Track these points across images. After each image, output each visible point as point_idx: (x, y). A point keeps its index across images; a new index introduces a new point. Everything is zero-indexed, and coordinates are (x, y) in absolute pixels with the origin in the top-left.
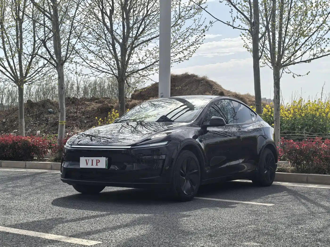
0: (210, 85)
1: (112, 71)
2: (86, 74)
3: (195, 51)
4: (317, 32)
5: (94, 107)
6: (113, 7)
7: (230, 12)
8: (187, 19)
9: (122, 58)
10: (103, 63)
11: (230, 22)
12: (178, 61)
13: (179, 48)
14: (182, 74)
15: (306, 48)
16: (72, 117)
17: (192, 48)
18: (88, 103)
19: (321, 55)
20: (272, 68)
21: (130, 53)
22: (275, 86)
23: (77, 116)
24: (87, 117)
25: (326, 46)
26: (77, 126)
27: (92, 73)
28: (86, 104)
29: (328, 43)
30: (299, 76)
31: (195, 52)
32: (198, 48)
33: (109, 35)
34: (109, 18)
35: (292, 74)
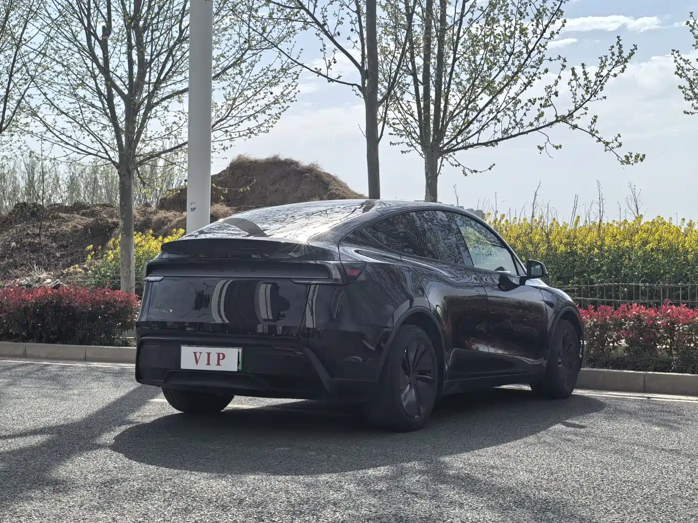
0: (323, 182)
1: (106, 152)
2: (53, 158)
3: (279, 115)
4: (507, 88)
5: (78, 223)
6: (109, 21)
7: (321, 50)
8: (266, 49)
9: (127, 127)
10: (88, 135)
11: (320, 69)
12: (246, 135)
13: (246, 109)
14: (267, 159)
15: (488, 118)
16: (30, 244)
17: (275, 110)
18: (65, 215)
19: (516, 131)
20: (424, 156)
21: (146, 118)
22: (428, 191)
23: (40, 244)
24: (62, 246)
25: (525, 114)
26: (41, 264)
27: (65, 156)
28: (60, 218)
29: (527, 110)
30: (474, 173)
31: (279, 118)
32: (285, 110)
33: (101, 78)
34: (100, 44)
35: (461, 168)
